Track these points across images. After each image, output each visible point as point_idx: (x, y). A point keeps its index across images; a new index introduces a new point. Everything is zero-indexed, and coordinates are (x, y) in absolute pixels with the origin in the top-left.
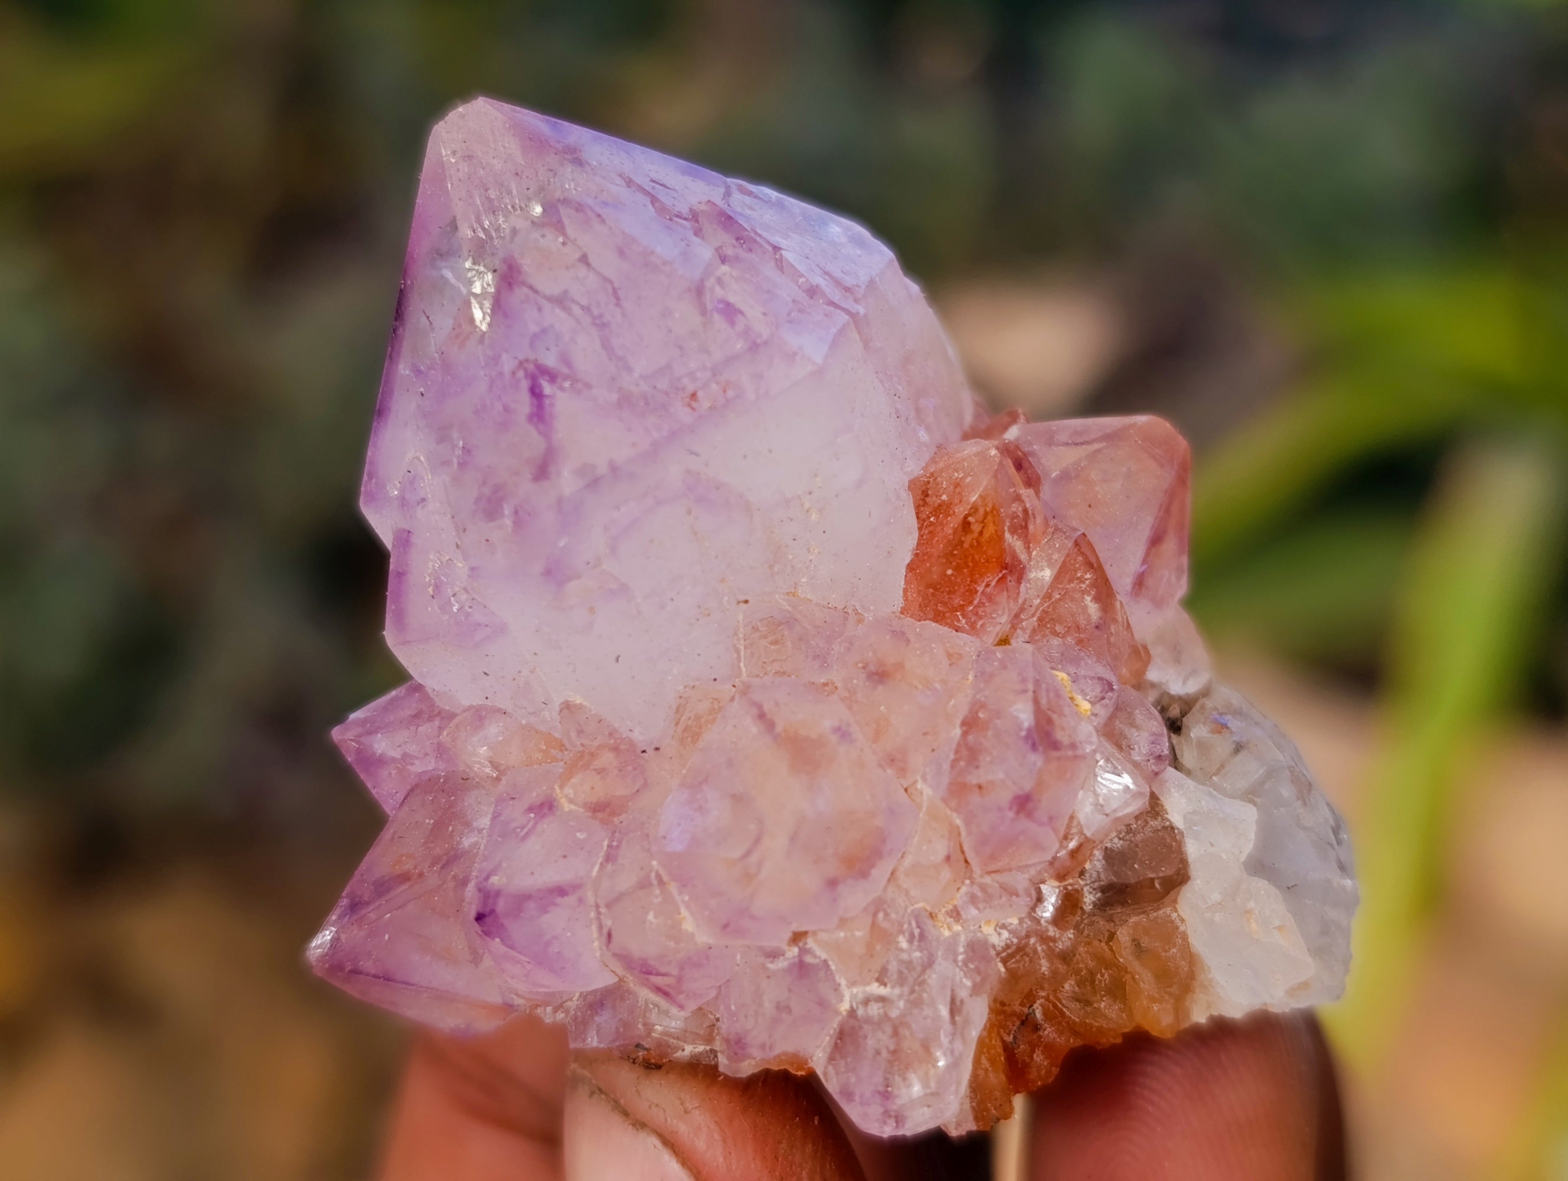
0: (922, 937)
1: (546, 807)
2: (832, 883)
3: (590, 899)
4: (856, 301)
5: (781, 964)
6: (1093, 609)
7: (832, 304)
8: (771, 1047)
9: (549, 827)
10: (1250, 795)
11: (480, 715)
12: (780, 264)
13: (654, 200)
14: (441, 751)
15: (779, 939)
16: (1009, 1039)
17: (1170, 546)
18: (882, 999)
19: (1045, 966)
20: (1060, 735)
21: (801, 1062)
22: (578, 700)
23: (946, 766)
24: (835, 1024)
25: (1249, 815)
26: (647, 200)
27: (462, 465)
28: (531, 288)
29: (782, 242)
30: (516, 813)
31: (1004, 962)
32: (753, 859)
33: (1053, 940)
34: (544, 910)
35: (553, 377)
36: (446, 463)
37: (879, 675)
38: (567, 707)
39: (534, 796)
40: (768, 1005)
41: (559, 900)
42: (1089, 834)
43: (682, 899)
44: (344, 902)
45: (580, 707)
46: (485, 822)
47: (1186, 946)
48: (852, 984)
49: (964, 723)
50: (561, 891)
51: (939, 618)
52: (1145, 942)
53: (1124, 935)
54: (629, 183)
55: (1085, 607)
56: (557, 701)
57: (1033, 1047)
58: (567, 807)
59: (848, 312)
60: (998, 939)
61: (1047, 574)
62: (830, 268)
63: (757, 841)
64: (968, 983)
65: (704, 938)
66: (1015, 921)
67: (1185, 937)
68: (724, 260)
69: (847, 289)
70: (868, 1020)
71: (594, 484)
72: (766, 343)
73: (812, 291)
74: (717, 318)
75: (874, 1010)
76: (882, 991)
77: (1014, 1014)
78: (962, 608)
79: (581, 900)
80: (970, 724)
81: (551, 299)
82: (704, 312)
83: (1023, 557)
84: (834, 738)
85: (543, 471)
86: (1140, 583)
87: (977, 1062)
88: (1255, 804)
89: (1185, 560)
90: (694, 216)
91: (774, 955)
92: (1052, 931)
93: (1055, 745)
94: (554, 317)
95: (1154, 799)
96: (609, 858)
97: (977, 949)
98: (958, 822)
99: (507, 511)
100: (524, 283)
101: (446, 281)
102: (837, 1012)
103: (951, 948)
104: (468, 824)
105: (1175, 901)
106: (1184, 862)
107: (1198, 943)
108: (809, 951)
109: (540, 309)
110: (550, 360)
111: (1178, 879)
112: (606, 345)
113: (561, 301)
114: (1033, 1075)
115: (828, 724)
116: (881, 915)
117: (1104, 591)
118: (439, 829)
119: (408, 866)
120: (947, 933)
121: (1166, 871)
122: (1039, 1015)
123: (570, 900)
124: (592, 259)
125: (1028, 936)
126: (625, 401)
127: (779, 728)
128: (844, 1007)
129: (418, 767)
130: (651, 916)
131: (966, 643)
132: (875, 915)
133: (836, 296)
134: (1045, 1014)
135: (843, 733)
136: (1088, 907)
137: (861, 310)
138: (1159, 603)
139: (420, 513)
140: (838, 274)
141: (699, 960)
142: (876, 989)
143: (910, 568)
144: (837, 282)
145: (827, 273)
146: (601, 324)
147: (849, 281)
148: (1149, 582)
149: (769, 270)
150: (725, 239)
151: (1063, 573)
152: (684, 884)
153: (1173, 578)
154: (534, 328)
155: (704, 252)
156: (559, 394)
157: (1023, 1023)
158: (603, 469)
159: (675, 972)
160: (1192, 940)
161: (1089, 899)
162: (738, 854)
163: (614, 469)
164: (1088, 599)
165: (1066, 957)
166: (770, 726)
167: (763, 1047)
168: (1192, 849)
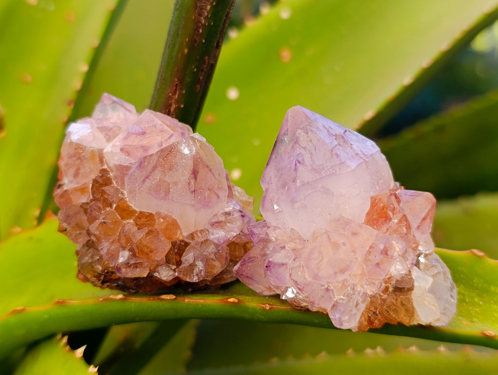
0: (353, 289)
1: (284, 248)
2: (336, 273)
3: (288, 268)
4: (367, 158)
5: (323, 288)
6: (405, 230)
7: (361, 157)
8: (319, 305)
9: (283, 252)
10: (433, 276)
11: (275, 228)
12: (351, 148)
13: (328, 131)
14: (267, 234)
15: (324, 283)
16: (370, 315)
17: (428, 221)
18: (343, 299)
19: (380, 302)
20: (389, 253)
21: (326, 310)
22: (294, 228)
23: (364, 254)
24: (333, 303)
25: (431, 280)
26: (327, 131)
27: (280, 177)
28: (299, 145)
29: (353, 143)
30: (278, 248)
31: (370, 298)
32: (320, 264)
33: (382, 296)
34: (279, 268)
35: (299, 162)
36: (277, 176)
37: (355, 234)
38: (292, 229)
39: (282, 245)
40: (319, 295)
41: (282, 266)
42: (392, 275)
43: (306, 271)
44: (242, 260)
45: (294, 229)
46: (271, 249)
47: (412, 305)
48: (337, 295)
49: (370, 247)
50: (283, 264)
51: (370, 225)
52: (404, 302)
53: (399, 300)
54: (324, 127)
55: (403, 230)
56: (290, 227)
57: (376, 319)
58: (287, 248)
59: (363, 159)
60: (370, 293)
61: (396, 221)
62: (363, 150)
63: (321, 261)
64: (361, 300)
65: (309, 279)
66: (374, 290)
67: (412, 303)
68: (340, 145)
69: (365, 155)
70: (340, 303)
71: (303, 185)
72: (343, 163)
73: (357, 154)
74: (335, 157)
75: (341, 301)
76: (343, 298)
77: (372, 311)
78: (376, 224)
79: (287, 267)
80: (371, 247)
81: (302, 147)
82: (332, 155)
83: (392, 216)
84: (341, 244)
85: (294, 181)
86: (418, 227)
87: (361, 317)
88: (434, 279)
89: (431, 225)
90: (336, 135)
91: (323, 286)
92: (382, 294)
93: (387, 254)
94: (303, 151)
95: (410, 271)
96: (294, 260)
97: (365, 294)
98: (365, 266)
99: (287, 187)
100: (298, 143)
101: (285, 140)
102: (333, 300)
103: (359, 292)
104: (268, 249)
105: (411, 294)
106: (413, 286)
107: (415, 305)
108: (330, 287)
109: (300, 149)
110: (300, 159)
111: (411, 289)
112: (311, 158)
113: (305, 148)
114: (374, 325)
115: (341, 241)
116: (345, 282)
117: (409, 227)
118: (263, 249)
119: (256, 255)
120: (359, 289)
121: (408, 286)
122: (378, 312)
123: (284, 267)
124: (312, 141)
125: (376, 294)
126: (313, 169)
127: (332, 240)
128: (335, 300)
129: (261, 236)
130: (299, 273)
131: (375, 232)
132: (344, 282)
133: (362, 156)
134: (379, 312)
135: (344, 244)
136: (391, 291)
137: (367, 160)
138: (423, 233)
139: (271, 185)
140: (364, 152)
141: (308, 284)
142: (342, 297)
143: (367, 214)
144: (363, 153)
145: (362, 151)
146: (311, 154)
147: (366, 153)
148: (421, 228)
149: (349, 149)
150: (342, 141)
151: (400, 221)
152: (307, 268)
153: (427, 228)
154: (298, 153)
155: (336, 143)
156: (300, 167)
157: (374, 313)
158: (306, 182)
159: (303, 286)
160: (414, 304)
161: (391, 289)
162: (317, 262)
163: (308, 183)
164: (404, 228)
165: (384, 300)
166: (330, 239)
167: (317, 304)
168: (416, 284)
